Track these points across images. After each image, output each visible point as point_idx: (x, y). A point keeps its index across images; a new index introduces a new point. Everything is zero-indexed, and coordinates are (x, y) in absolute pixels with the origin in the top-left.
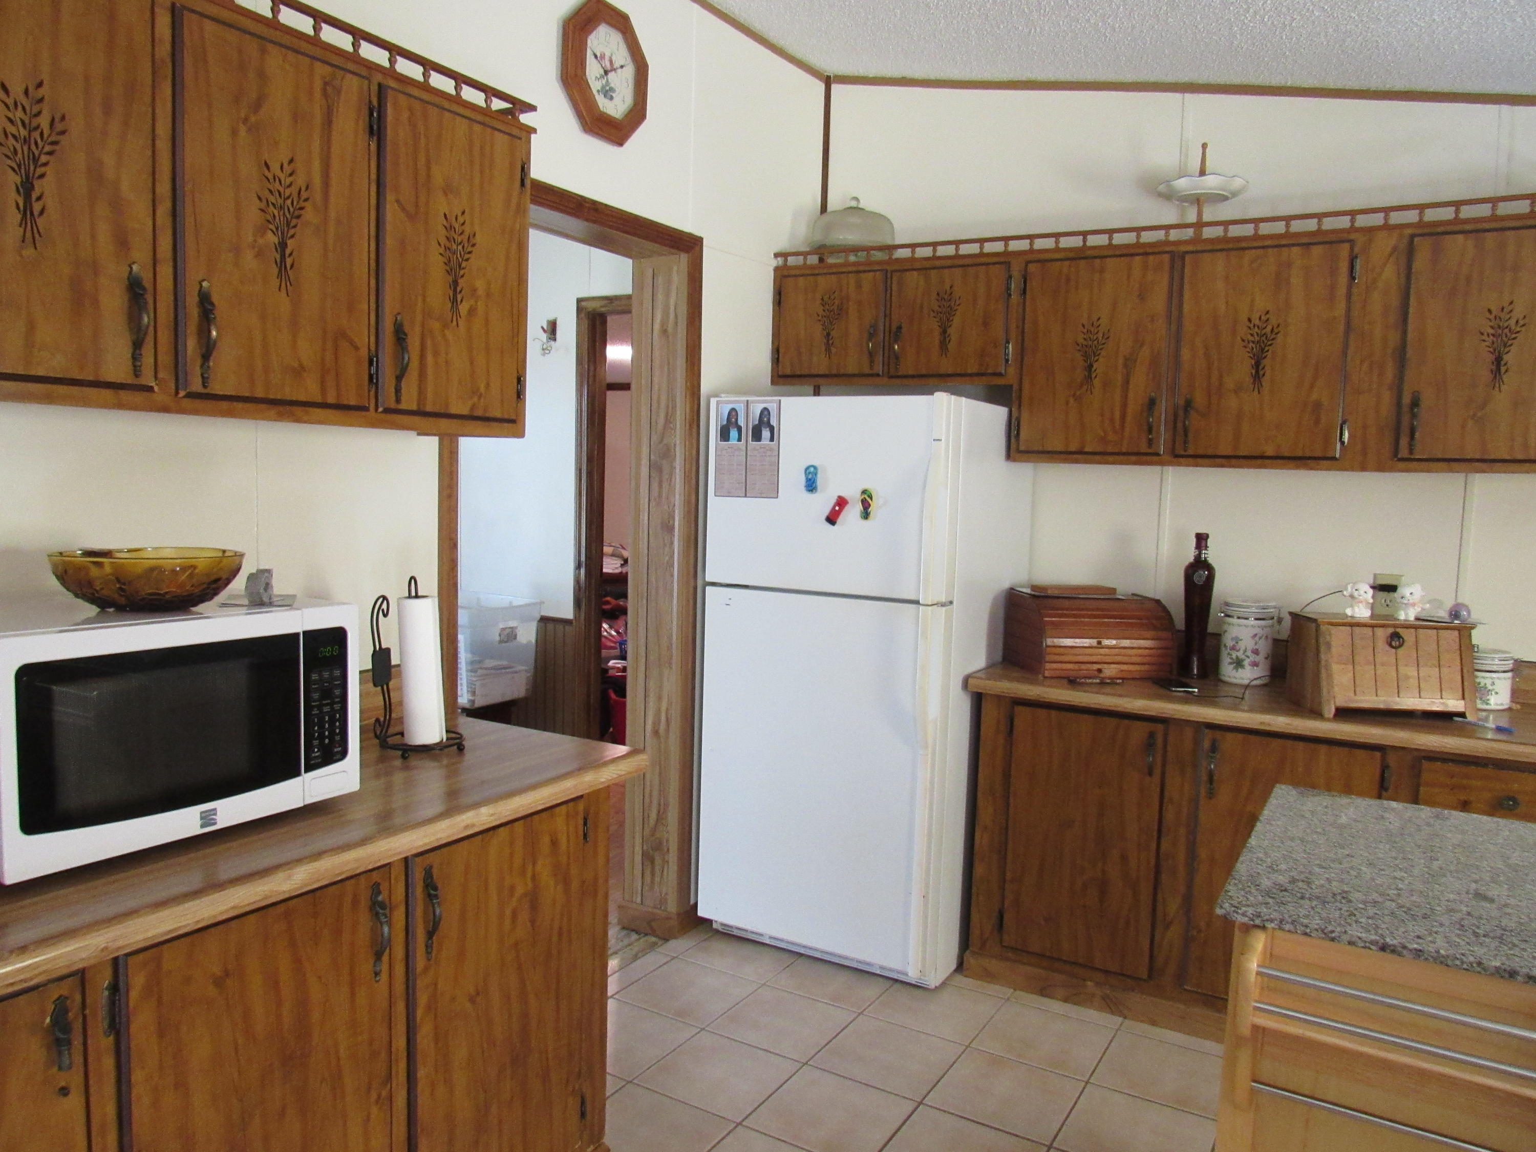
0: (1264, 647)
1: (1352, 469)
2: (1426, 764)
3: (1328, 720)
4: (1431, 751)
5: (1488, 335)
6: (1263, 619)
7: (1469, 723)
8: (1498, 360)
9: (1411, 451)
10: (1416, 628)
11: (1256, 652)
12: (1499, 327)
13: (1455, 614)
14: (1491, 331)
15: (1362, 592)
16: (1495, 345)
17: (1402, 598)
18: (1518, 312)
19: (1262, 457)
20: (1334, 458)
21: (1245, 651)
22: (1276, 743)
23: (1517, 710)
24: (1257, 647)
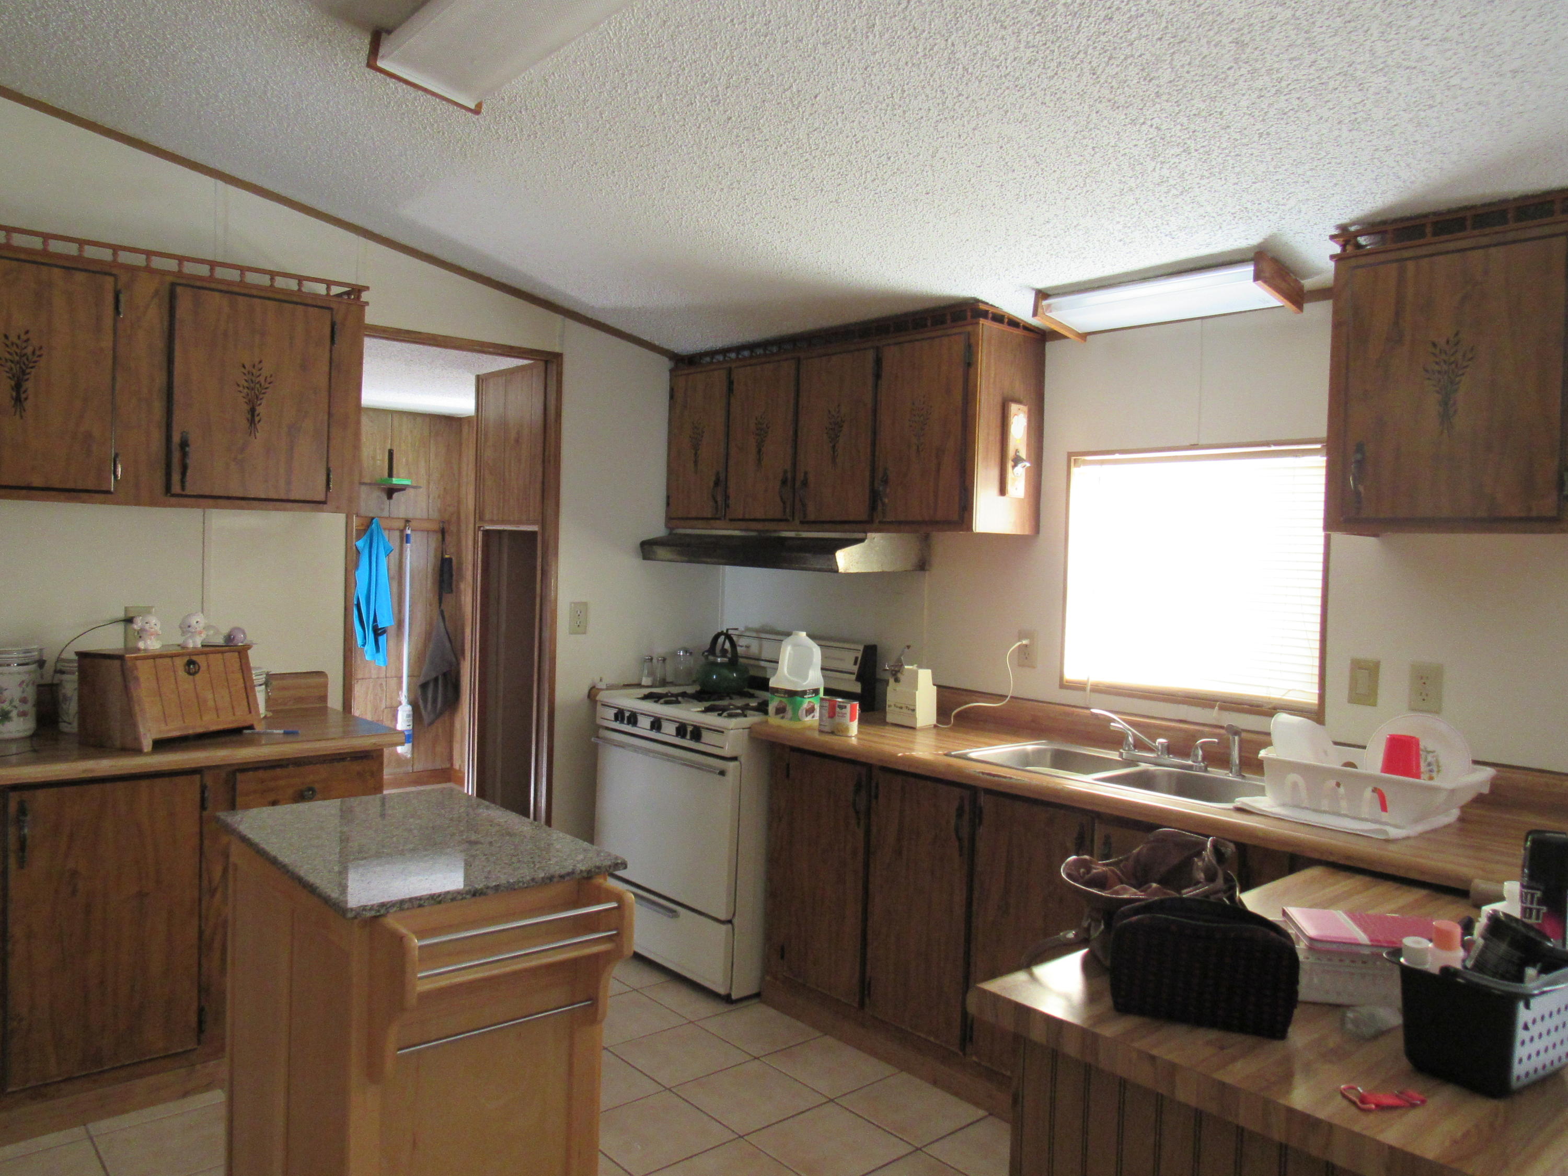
0: (31, 693)
1: (127, 503)
2: (239, 776)
3: (147, 754)
4: (241, 764)
5: (244, 387)
6: (27, 664)
7: (259, 734)
8: (252, 411)
9: (183, 488)
10: (206, 654)
11: (24, 701)
12: (252, 381)
13: (229, 638)
14: (246, 384)
15: (152, 624)
16: (250, 397)
17: (189, 626)
18: (265, 372)
19: (30, 488)
20: (108, 492)
21: (11, 701)
22: (95, 789)
23: (270, 717)
24: (25, 695)
